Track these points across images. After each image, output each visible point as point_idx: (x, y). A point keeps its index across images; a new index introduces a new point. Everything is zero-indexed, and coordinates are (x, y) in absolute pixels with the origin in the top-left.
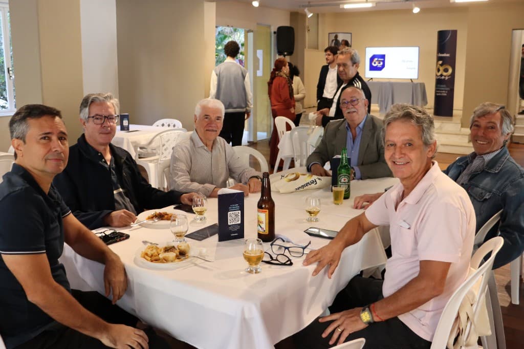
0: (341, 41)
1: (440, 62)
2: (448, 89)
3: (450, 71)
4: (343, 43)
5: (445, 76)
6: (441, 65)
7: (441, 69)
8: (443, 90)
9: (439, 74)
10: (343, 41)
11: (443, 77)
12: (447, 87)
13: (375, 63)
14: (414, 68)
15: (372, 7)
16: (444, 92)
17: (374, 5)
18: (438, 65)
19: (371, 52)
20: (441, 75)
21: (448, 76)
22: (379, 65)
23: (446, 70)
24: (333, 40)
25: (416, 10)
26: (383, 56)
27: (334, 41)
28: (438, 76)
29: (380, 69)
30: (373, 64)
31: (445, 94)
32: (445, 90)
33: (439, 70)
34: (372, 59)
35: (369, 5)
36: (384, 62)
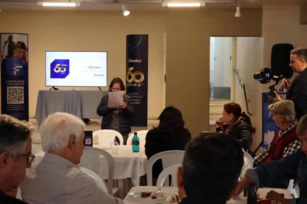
0: (16, 43)
1: (132, 69)
2: (142, 97)
3: (143, 78)
4: (19, 45)
5: (137, 83)
6: (133, 72)
7: (133, 75)
8: (136, 98)
9: (130, 81)
10: (19, 43)
11: (135, 85)
12: (140, 95)
13: (57, 69)
14: (103, 75)
15: (77, 7)
16: (137, 100)
17: (79, 5)
18: (129, 72)
19: (52, 56)
20: (133, 82)
21: (141, 83)
22: (62, 71)
23: (138, 77)
24: (6, 42)
25: (126, 13)
26: (67, 62)
27: (8, 43)
28: (129, 84)
29: (63, 76)
30: (55, 70)
31: (139, 103)
32: (139, 99)
33: (130, 77)
34: (53, 65)
35: (73, 5)
36: (68, 68)
